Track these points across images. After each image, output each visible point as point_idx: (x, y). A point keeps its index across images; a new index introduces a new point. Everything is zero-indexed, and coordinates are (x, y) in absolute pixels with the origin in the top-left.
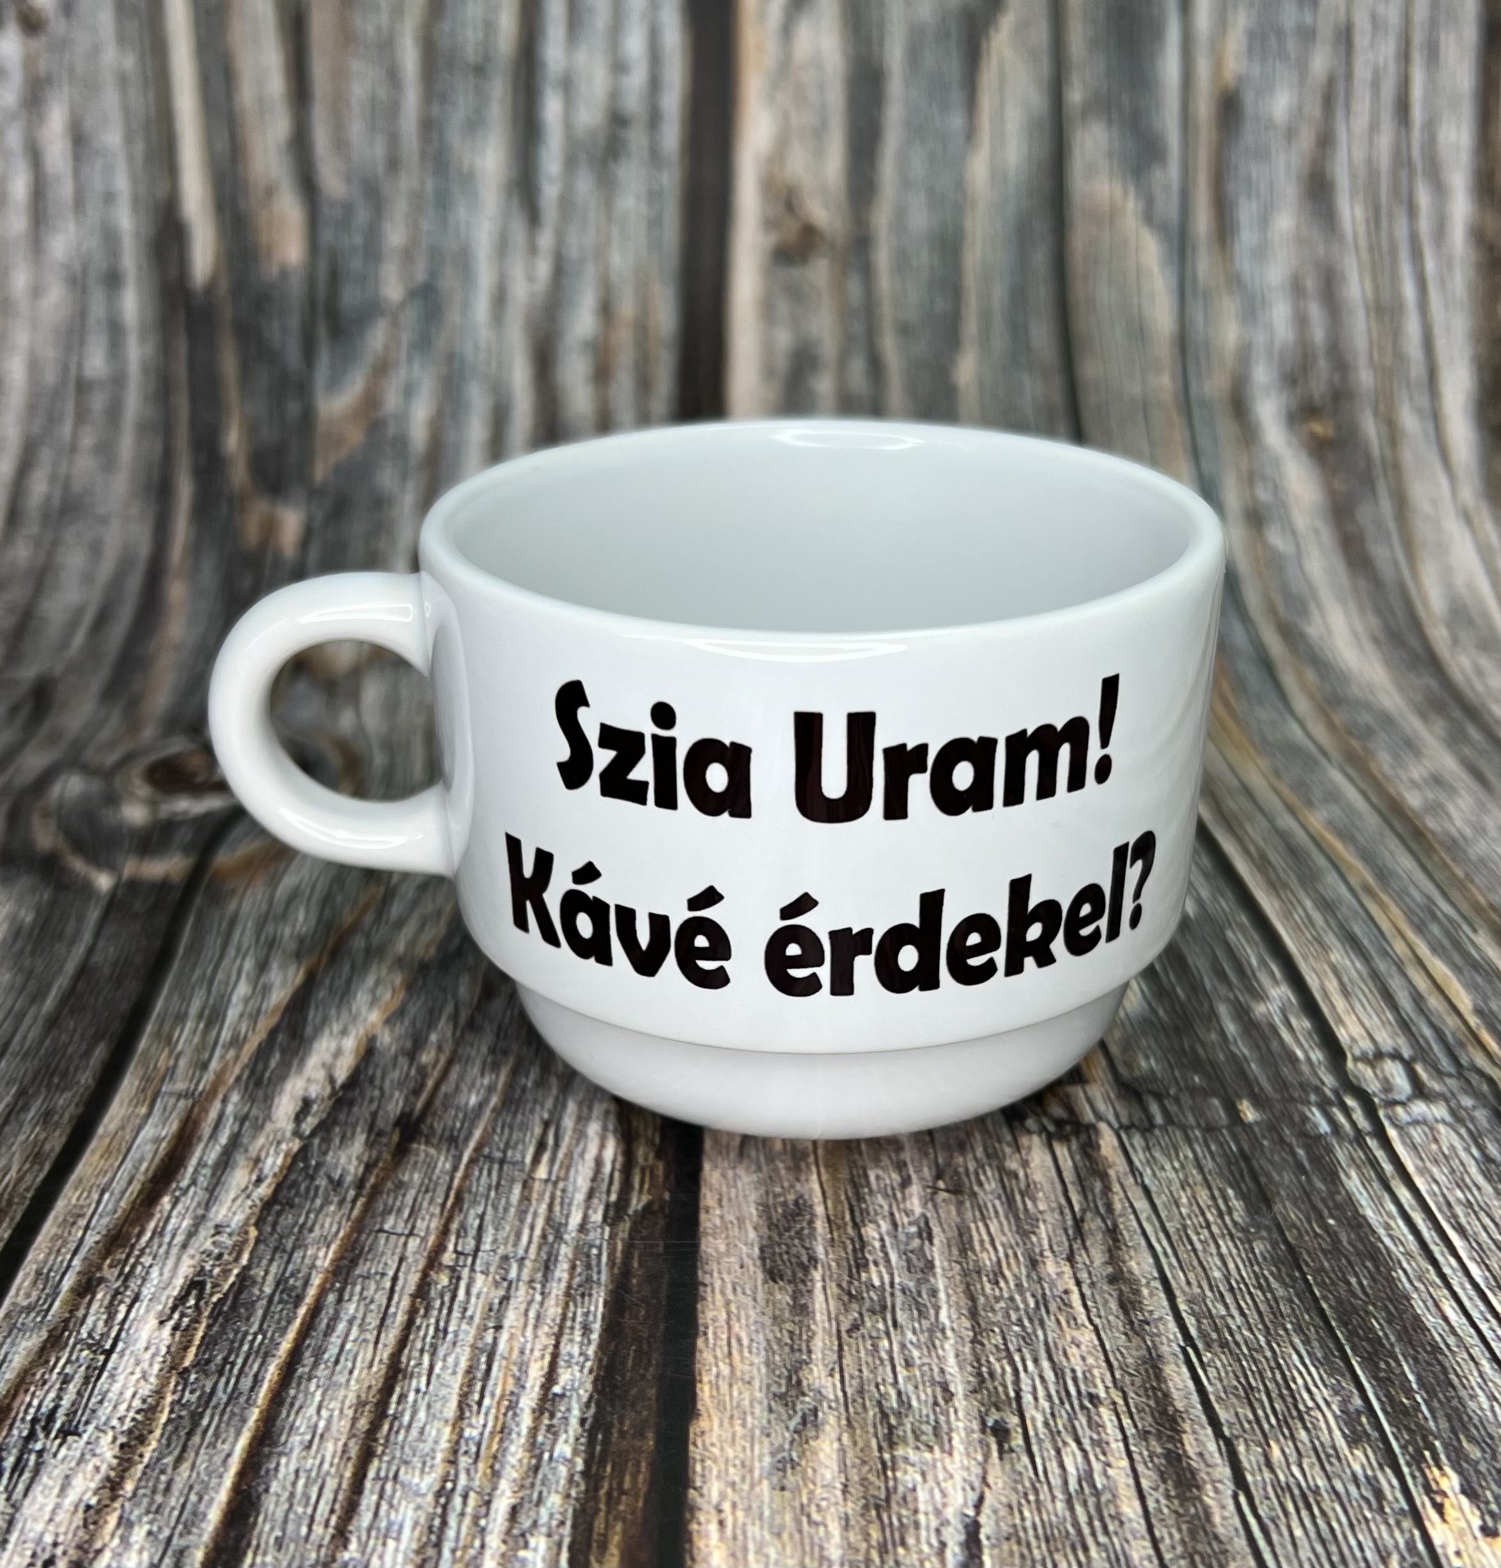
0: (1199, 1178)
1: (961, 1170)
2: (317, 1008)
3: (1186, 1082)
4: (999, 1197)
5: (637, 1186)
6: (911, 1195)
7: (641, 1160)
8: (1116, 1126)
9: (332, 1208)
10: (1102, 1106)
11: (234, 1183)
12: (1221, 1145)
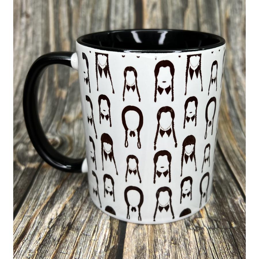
0: (224, 241)
1: (177, 238)
2: (57, 198)
3: (222, 218)
4: (184, 246)
5: (112, 242)
6: (166, 245)
7: (113, 235)
8: (208, 228)
9: (52, 246)
10: (205, 223)
11: (35, 240)
12: (228, 233)
